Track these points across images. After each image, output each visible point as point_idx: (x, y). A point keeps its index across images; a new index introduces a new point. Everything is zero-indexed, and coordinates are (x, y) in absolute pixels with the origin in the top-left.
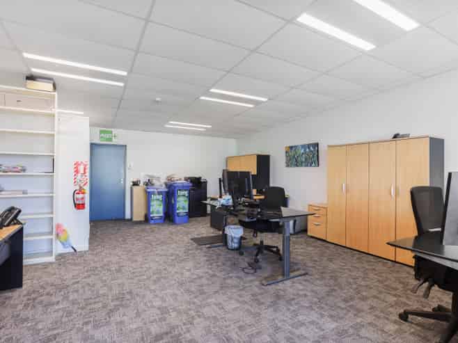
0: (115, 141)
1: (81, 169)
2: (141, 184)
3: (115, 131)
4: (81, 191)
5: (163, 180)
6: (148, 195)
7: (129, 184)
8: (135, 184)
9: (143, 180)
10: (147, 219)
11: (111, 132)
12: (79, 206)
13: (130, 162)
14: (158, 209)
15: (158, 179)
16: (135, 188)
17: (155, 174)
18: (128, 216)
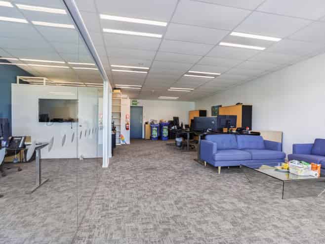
0: (138, 105)
1: (128, 116)
2: (149, 123)
3: (138, 101)
4: (128, 124)
5: (158, 122)
6: (151, 128)
7: (144, 123)
8: (146, 123)
9: (150, 122)
10: (151, 138)
11: (136, 101)
12: (127, 129)
13: (144, 114)
14: (155, 134)
15: (156, 121)
16: (146, 125)
17: (155, 119)
18: (143, 137)
